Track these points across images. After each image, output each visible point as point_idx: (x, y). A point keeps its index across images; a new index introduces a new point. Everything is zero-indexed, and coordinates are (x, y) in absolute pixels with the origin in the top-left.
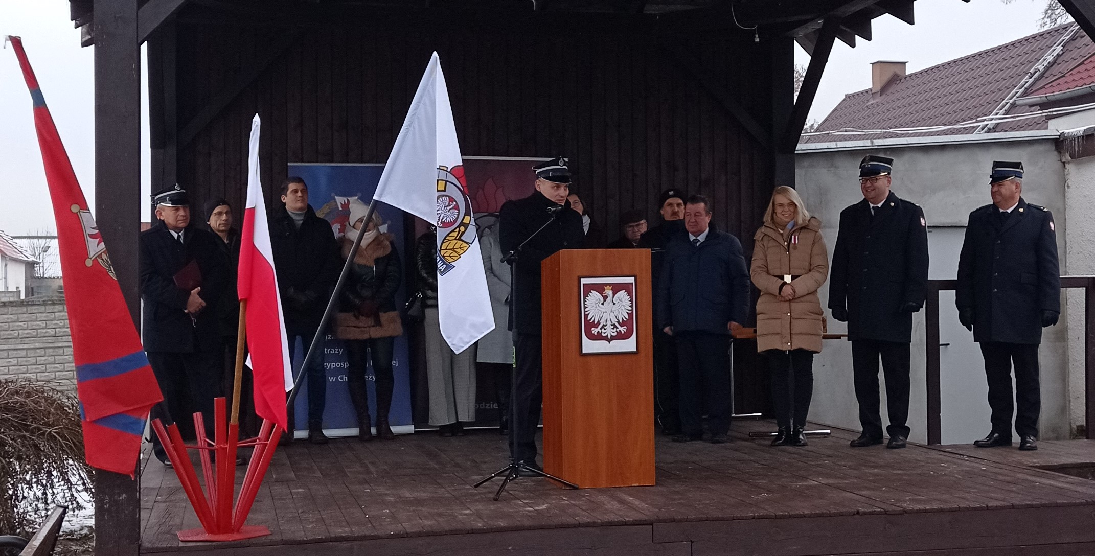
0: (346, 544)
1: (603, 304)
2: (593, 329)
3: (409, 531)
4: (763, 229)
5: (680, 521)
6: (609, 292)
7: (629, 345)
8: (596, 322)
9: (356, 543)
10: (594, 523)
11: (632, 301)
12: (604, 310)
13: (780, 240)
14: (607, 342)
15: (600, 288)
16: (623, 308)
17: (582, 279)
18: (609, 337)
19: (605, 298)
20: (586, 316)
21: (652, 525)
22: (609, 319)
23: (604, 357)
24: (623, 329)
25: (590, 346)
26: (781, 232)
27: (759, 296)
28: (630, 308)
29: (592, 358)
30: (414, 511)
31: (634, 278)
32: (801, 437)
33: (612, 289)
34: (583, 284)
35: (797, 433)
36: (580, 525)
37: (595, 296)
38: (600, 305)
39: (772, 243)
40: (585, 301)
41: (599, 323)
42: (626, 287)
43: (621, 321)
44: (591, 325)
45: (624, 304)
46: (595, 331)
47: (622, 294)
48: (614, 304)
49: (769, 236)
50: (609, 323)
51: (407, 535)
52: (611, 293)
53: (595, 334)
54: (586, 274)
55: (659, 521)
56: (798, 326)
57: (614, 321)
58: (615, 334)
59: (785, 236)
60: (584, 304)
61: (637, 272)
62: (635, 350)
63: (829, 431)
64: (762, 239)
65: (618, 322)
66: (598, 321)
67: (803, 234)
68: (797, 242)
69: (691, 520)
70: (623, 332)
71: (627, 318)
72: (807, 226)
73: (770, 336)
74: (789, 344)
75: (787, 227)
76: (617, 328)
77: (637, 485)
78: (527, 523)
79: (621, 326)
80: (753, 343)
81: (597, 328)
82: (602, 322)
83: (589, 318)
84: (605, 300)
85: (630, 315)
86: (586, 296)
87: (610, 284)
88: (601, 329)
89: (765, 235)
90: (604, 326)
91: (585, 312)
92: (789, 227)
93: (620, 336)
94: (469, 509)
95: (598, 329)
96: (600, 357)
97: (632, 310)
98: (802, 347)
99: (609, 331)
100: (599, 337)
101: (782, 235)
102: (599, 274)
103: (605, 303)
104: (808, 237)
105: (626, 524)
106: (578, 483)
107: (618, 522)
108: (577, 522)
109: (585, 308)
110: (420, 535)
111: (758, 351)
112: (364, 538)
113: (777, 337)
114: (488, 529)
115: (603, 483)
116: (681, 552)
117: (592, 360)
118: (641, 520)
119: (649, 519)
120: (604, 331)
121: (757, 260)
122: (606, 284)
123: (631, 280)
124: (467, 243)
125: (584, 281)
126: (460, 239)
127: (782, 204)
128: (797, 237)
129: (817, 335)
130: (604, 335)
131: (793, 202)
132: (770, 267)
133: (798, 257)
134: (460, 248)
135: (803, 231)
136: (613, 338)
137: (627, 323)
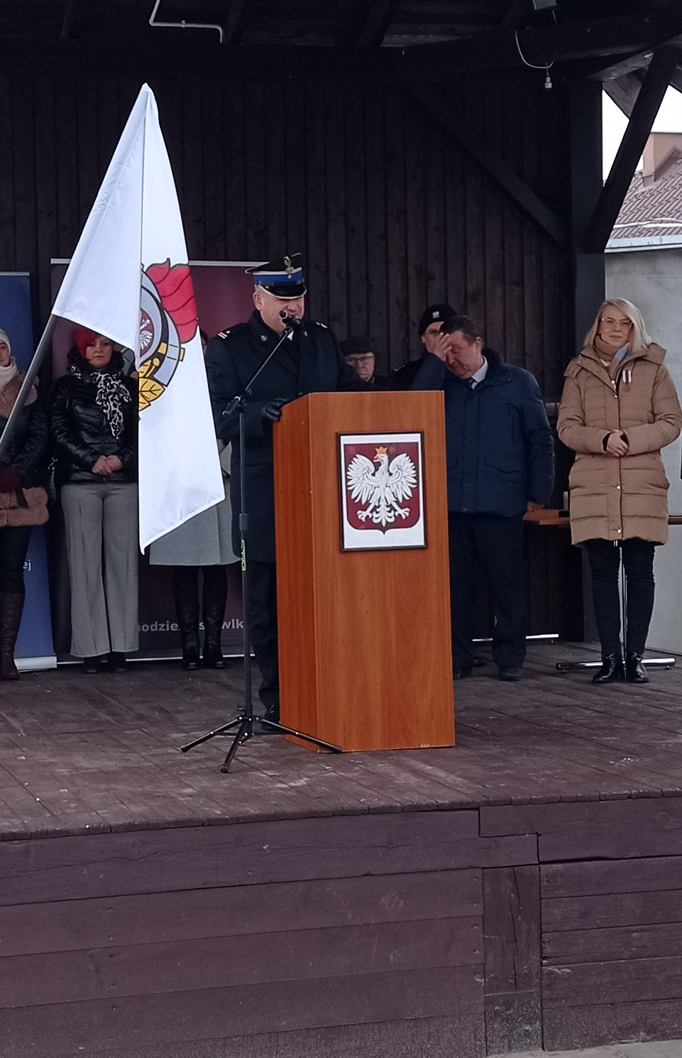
0: (17, 845)
1: (373, 475)
2: (359, 512)
3: (113, 823)
4: (580, 360)
5: (519, 803)
6: (382, 457)
7: (414, 536)
8: (363, 502)
9: (32, 843)
10: (391, 807)
11: (416, 469)
12: (375, 484)
13: (604, 376)
14: (382, 533)
15: (369, 451)
16: (403, 480)
17: (342, 438)
18: (384, 524)
19: (377, 465)
20: (349, 493)
21: (478, 809)
22: (383, 498)
23: (375, 555)
24: (404, 513)
25: (355, 538)
26: (606, 364)
27: (572, 461)
28: (415, 481)
29: (358, 556)
30: (106, 790)
31: (419, 435)
32: (639, 670)
33: (387, 452)
34: (345, 445)
36: (369, 812)
37: (361, 462)
38: (370, 476)
39: (593, 382)
40: (347, 470)
41: (368, 504)
42: (410, 450)
43: (401, 500)
44: (356, 506)
45: (405, 474)
46: (362, 515)
47: (403, 459)
48: (391, 474)
49: (587, 371)
50: (383, 503)
51: (110, 830)
52: (385, 458)
53: (363, 519)
54: (346, 430)
55: (488, 804)
56: (632, 505)
57: (391, 500)
58: (392, 520)
59: (612, 371)
60: (346, 475)
61: (424, 426)
62: (422, 543)
63: (672, 660)
64: (577, 375)
65: (397, 502)
66: (367, 501)
67: (640, 367)
68: (630, 380)
69: (537, 802)
70: (404, 517)
71: (410, 495)
72: (645, 356)
73: (591, 520)
74: (619, 531)
75: (616, 356)
76: (395, 510)
77: (428, 746)
78: (290, 809)
79: (402, 509)
80: (566, 531)
81: (365, 510)
82: (373, 502)
83: (353, 497)
84: (377, 469)
85: (415, 491)
86: (349, 462)
87: (384, 445)
88: (371, 512)
89: (582, 368)
90: (375, 507)
91: (347, 486)
92: (619, 356)
93: (400, 523)
94: (189, 786)
95: (367, 513)
96: (370, 554)
97: (417, 484)
98: (639, 536)
99: (384, 516)
100: (369, 525)
101: (607, 369)
102: (367, 429)
103: (376, 473)
104: (647, 372)
105: (440, 808)
106: (339, 743)
107: (427, 805)
108: (365, 807)
109: (347, 480)
110: (130, 828)
111: (573, 544)
112: (46, 835)
113: (602, 521)
114: (231, 819)
115: (377, 743)
116: (522, 851)
117: (358, 559)
118: (461, 803)
119: (474, 802)
120: (375, 515)
121: (568, 408)
122: (378, 445)
123: (416, 438)
124: (162, 384)
125: (345, 440)
126: (151, 378)
127: (611, 321)
128: (630, 372)
129: (661, 518)
130: (375, 521)
131: (628, 319)
132: (590, 416)
133: (635, 402)
134: (150, 391)
135: (639, 363)
136: (390, 526)
137: (410, 503)
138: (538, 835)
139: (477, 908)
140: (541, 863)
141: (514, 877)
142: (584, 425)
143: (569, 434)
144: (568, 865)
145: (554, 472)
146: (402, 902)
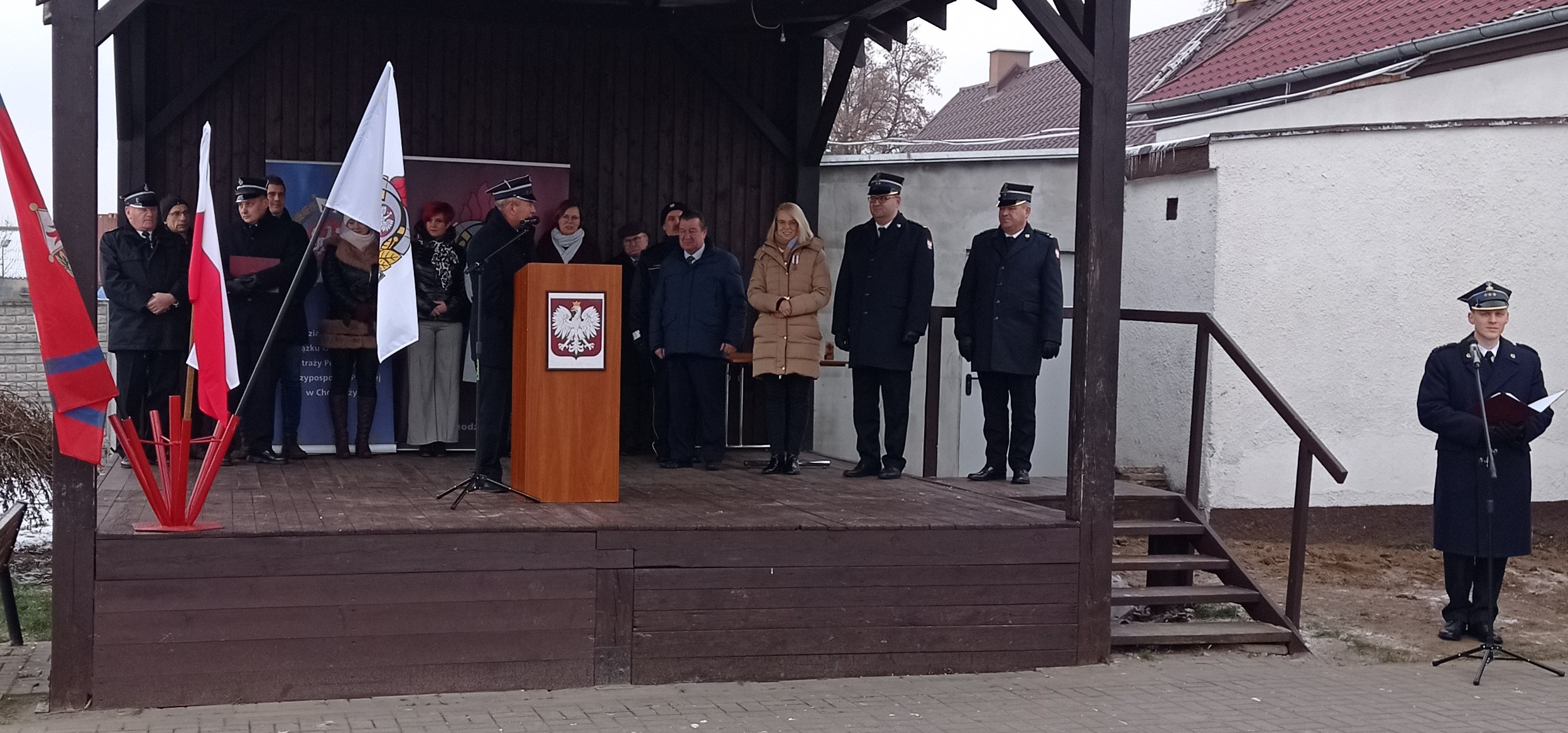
0: (295, 539)
1: (570, 320)
2: (559, 344)
3: (357, 529)
4: (763, 248)
5: (624, 529)
6: (577, 308)
7: (596, 362)
8: (563, 337)
9: (304, 538)
10: (538, 528)
11: (600, 317)
12: (572, 326)
13: (780, 259)
14: (574, 359)
15: (568, 304)
16: (591, 324)
17: (550, 294)
18: (576, 353)
19: (573, 314)
20: (553, 331)
21: (596, 532)
22: (576, 335)
23: (570, 374)
24: (590, 346)
25: (556, 362)
26: (782, 251)
27: (757, 318)
28: (599, 325)
29: (558, 373)
30: (369, 515)
31: (603, 294)
32: (794, 465)
33: (581, 305)
34: (552, 299)
35: (791, 461)
36: (525, 530)
37: (562, 311)
38: (568, 321)
39: (772, 263)
40: (552, 316)
41: (566, 339)
42: (596, 304)
43: (589, 338)
44: (557, 340)
45: (592, 320)
46: (562, 347)
47: (591, 310)
48: (582, 320)
49: (769, 256)
50: (576, 339)
51: (355, 533)
52: (579, 309)
53: (562, 349)
54: (553, 289)
55: (603, 529)
56: (794, 350)
57: (582, 337)
58: (582, 350)
59: (785, 256)
60: (552, 319)
61: (607, 289)
62: (602, 367)
63: (828, 462)
64: (762, 258)
65: (586, 339)
66: (566, 337)
67: (805, 253)
68: (797, 262)
69: (634, 529)
70: (590, 349)
71: (595, 334)
72: (809, 245)
73: (764, 360)
74: (784, 368)
75: (788, 245)
76: (584, 344)
77: (600, 501)
78: (473, 526)
79: (589, 343)
80: (749, 367)
81: (564, 343)
82: (570, 338)
83: (556, 334)
84: (573, 316)
85: (599, 332)
86: (553, 311)
87: (579, 300)
88: (568, 345)
89: (765, 254)
90: (571, 342)
91: (552, 327)
92: (790, 246)
93: (587, 353)
94: (423, 515)
95: (565, 345)
96: (566, 373)
97: (601, 327)
98: (796, 371)
99: (576, 348)
100: (566, 353)
101: (782, 254)
102: (567, 289)
103: (573, 319)
104: (810, 257)
105: (571, 530)
106: (540, 497)
107: (563, 528)
108: (523, 527)
109: (552, 323)
110: (368, 533)
111: (754, 376)
112: (312, 534)
113: (772, 360)
114: (434, 530)
115: (565, 497)
116: (623, 559)
117: (558, 375)
118: (585, 528)
119: (593, 527)
120: (570, 347)
121: (755, 281)
122: (575, 300)
123: (601, 296)
124: (399, 254)
125: (552, 296)
126: (392, 249)
127: (783, 222)
128: (798, 257)
129: (814, 360)
130: (570, 351)
131: (795, 220)
132: (769, 287)
133: (798, 278)
134: (391, 258)
135: (804, 250)
136: (580, 354)
137: (595, 340)
138: (635, 550)
139: (592, 594)
140: (635, 568)
141: (618, 576)
142: (766, 292)
143: (755, 299)
144: (653, 570)
145: (745, 326)
146: (543, 588)
